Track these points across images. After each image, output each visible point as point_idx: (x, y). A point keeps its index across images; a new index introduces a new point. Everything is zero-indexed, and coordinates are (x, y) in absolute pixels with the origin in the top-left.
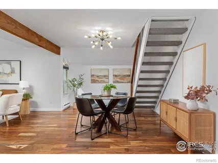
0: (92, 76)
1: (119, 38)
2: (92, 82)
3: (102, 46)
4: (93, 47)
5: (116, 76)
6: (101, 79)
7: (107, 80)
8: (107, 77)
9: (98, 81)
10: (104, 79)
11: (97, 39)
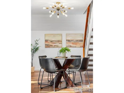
0: (46, 41)
1: (72, 8)
2: (46, 47)
3: (58, 15)
4: (51, 16)
5: (69, 41)
6: (55, 44)
7: (60, 45)
8: (60, 42)
9: (52, 46)
10: (58, 44)
11: (54, 9)
